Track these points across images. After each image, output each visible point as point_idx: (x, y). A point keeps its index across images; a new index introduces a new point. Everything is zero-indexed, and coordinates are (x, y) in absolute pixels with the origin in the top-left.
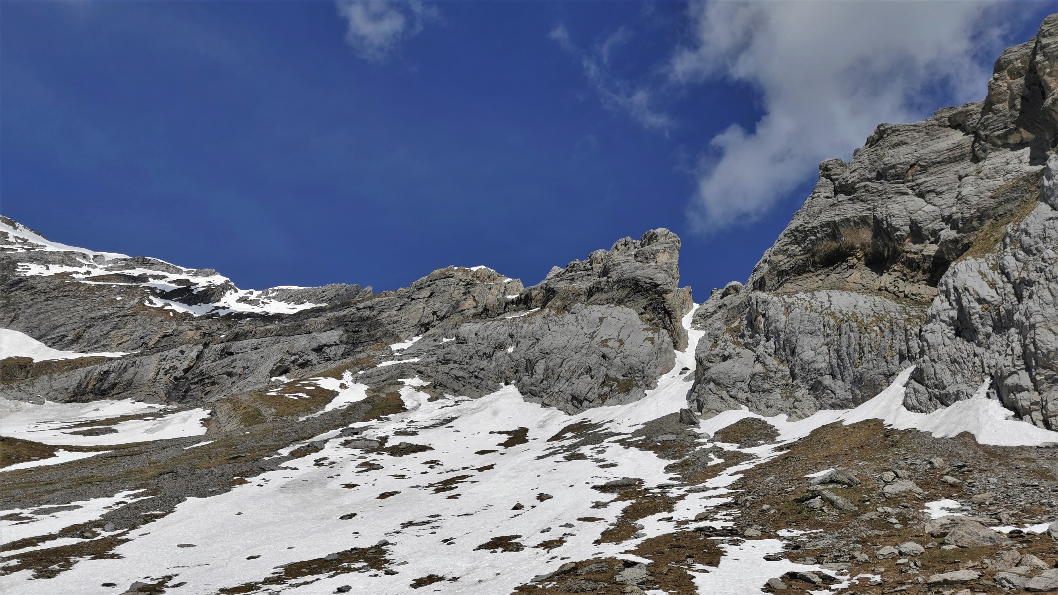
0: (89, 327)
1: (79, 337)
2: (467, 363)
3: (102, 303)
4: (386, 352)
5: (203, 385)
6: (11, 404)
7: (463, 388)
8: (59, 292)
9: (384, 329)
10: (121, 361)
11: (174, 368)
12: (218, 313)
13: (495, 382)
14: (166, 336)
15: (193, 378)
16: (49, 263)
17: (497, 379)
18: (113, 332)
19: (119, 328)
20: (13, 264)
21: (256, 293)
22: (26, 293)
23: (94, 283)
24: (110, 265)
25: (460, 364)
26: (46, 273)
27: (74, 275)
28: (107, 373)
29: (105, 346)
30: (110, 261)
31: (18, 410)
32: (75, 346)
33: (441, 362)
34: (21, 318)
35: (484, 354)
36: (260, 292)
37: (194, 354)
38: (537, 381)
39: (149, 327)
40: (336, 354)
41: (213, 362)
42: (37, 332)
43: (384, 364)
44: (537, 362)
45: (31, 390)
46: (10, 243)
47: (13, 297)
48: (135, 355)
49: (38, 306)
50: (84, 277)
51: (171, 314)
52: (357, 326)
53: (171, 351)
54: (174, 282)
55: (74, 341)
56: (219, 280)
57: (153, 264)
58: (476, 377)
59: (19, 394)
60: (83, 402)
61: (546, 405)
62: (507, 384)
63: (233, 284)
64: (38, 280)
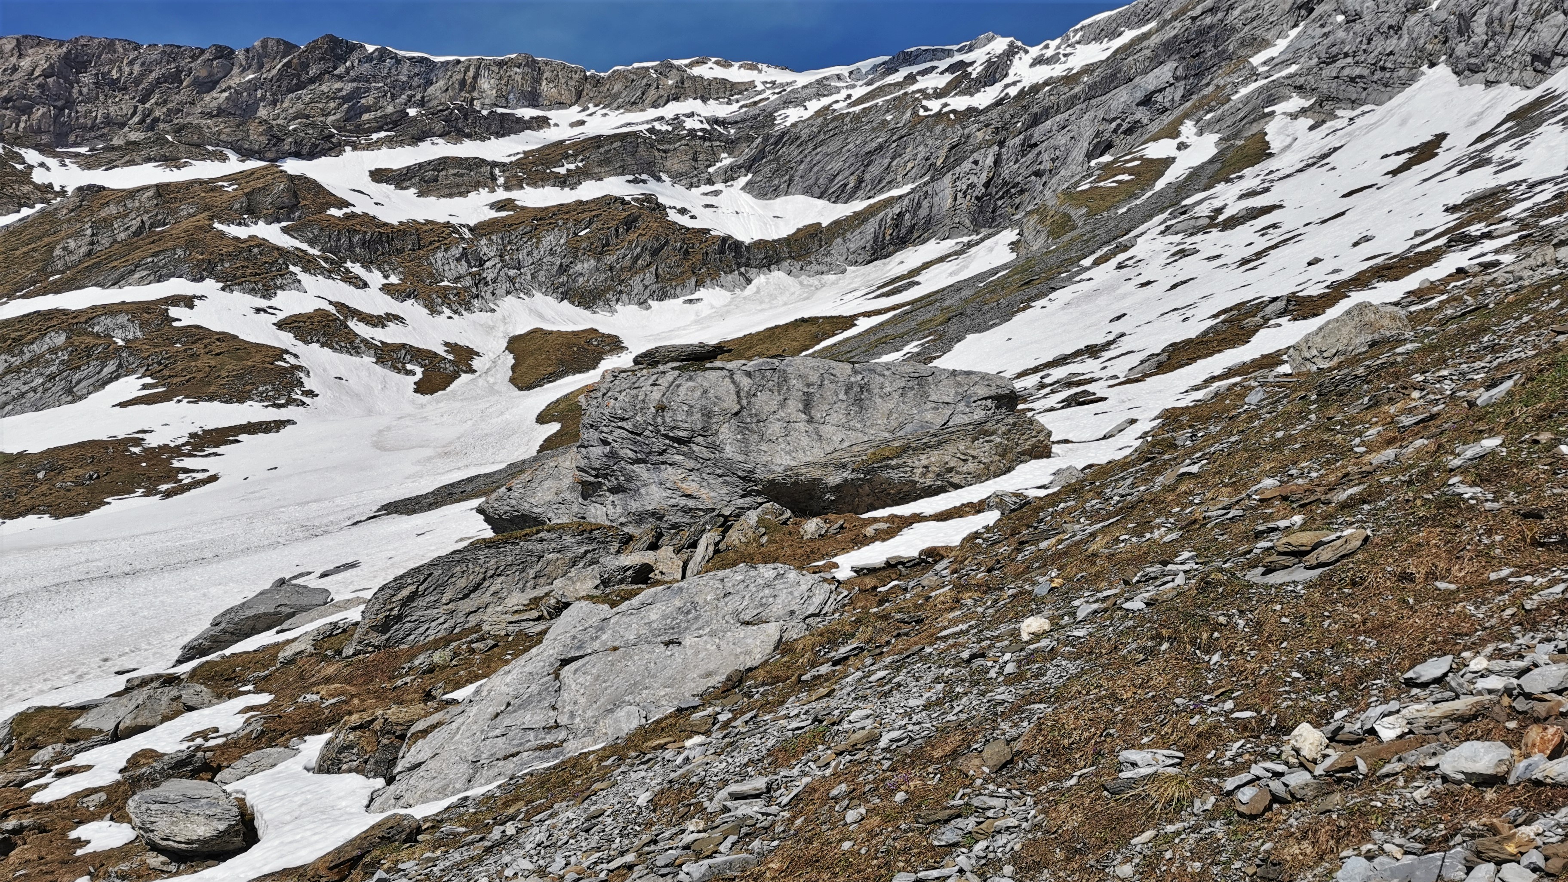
0: (868, 165)
1: (860, 181)
2: (1365, 51)
3: (873, 130)
4: (1245, 72)
5: (1011, 197)
6: (814, 281)
7: (1364, 93)
8: (825, 133)
9: (1238, 36)
10: (911, 196)
11: (972, 186)
12: (1007, 94)
13: (1411, 69)
14: (953, 147)
15: (997, 193)
16: (805, 100)
17: (1415, 63)
18: (894, 163)
19: (900, 156)
20: (770, 117)
21: (1053, 44)
22: (793, 147)
23: (857, 109)
24: (870, 77)
25: (1354, 56)
26: (806, 115)
27: (835, 106)
28: (900, 215)
29: (890, 182)
30: (867, 73)
31: (823, 286)
32: (860, 193)
33: (1324, 62)
34: (797, 178)
35: (1390, 27)
36: (1058, 41)
37: (990, 160)
38: (1476, 48)
39: (930, 143)
40: (1173, 99)
41: (1015, 163)
42: (817, 191)
43: (1244, 91)
44: (1474, 14)
45: (829, 259)
46: (760, 93)
47: (781, 156)
48: (925, 184)
49: (809, 158)
50: (845, 104)
51: (952, 116)
52: (1196, 46)
53: (963, 166)
54: (946, 70)
55: (857, 188)
56: (1000, 45)
57: (917, 56)
58: (1383, 69)
59: (820, 268)
60: (886, 257)
61: (1492, 82)
62: (1432, 65)
63: (1019, 44)
64: (800, 126)
